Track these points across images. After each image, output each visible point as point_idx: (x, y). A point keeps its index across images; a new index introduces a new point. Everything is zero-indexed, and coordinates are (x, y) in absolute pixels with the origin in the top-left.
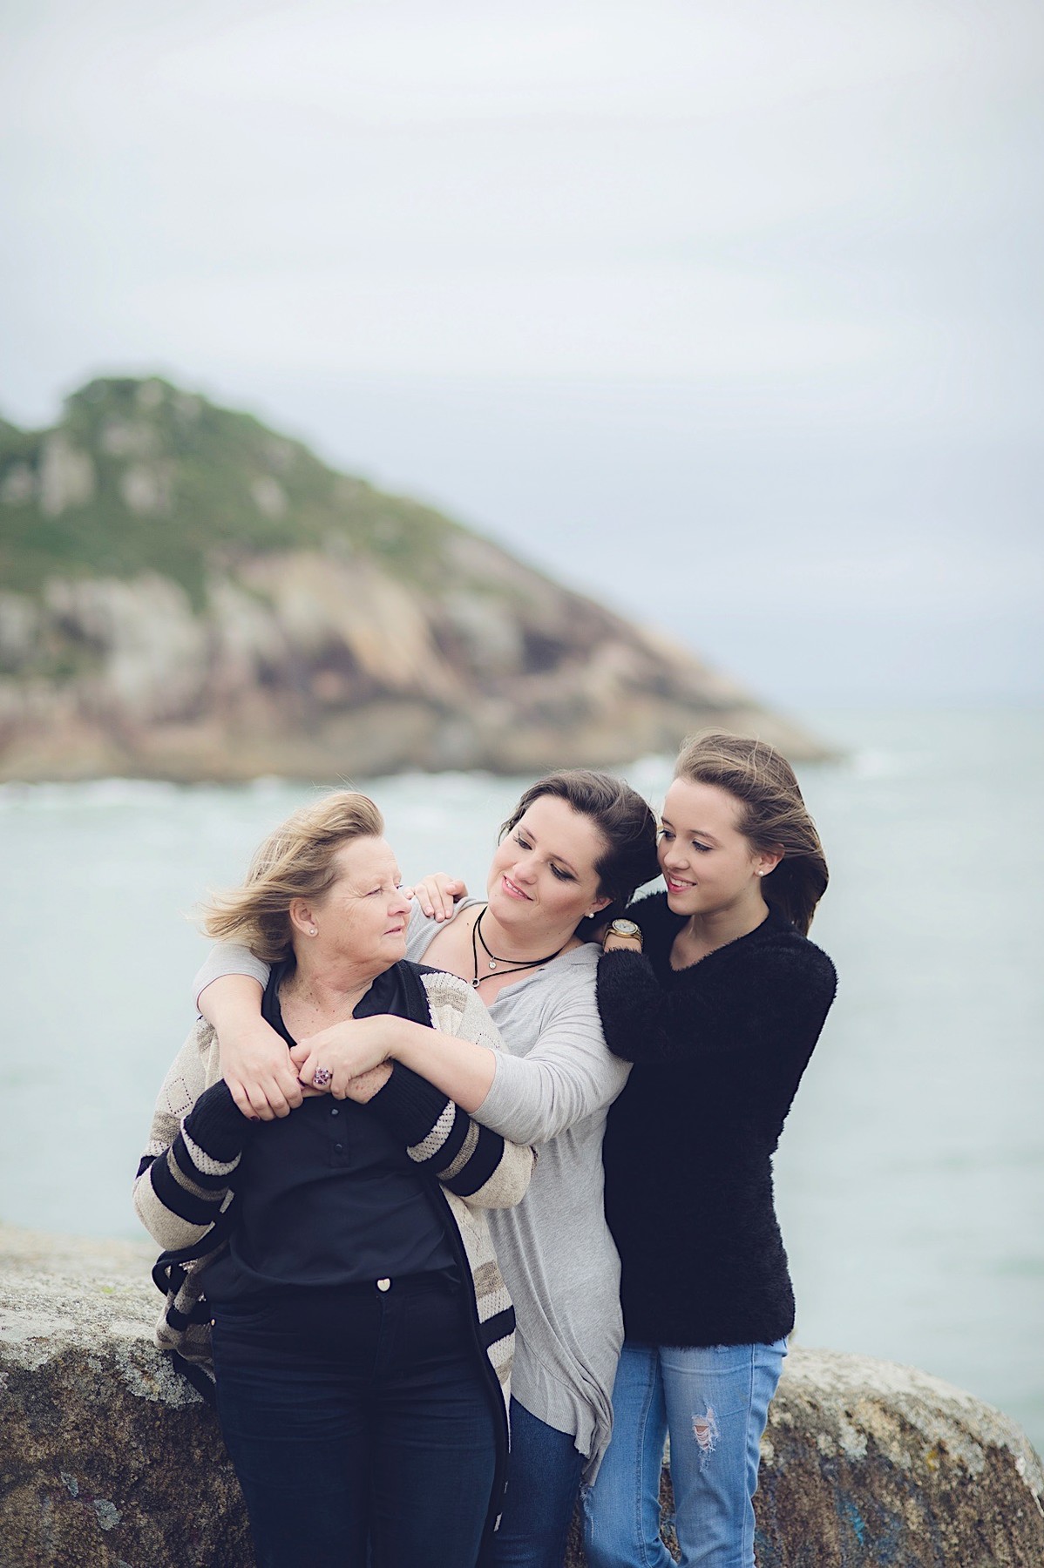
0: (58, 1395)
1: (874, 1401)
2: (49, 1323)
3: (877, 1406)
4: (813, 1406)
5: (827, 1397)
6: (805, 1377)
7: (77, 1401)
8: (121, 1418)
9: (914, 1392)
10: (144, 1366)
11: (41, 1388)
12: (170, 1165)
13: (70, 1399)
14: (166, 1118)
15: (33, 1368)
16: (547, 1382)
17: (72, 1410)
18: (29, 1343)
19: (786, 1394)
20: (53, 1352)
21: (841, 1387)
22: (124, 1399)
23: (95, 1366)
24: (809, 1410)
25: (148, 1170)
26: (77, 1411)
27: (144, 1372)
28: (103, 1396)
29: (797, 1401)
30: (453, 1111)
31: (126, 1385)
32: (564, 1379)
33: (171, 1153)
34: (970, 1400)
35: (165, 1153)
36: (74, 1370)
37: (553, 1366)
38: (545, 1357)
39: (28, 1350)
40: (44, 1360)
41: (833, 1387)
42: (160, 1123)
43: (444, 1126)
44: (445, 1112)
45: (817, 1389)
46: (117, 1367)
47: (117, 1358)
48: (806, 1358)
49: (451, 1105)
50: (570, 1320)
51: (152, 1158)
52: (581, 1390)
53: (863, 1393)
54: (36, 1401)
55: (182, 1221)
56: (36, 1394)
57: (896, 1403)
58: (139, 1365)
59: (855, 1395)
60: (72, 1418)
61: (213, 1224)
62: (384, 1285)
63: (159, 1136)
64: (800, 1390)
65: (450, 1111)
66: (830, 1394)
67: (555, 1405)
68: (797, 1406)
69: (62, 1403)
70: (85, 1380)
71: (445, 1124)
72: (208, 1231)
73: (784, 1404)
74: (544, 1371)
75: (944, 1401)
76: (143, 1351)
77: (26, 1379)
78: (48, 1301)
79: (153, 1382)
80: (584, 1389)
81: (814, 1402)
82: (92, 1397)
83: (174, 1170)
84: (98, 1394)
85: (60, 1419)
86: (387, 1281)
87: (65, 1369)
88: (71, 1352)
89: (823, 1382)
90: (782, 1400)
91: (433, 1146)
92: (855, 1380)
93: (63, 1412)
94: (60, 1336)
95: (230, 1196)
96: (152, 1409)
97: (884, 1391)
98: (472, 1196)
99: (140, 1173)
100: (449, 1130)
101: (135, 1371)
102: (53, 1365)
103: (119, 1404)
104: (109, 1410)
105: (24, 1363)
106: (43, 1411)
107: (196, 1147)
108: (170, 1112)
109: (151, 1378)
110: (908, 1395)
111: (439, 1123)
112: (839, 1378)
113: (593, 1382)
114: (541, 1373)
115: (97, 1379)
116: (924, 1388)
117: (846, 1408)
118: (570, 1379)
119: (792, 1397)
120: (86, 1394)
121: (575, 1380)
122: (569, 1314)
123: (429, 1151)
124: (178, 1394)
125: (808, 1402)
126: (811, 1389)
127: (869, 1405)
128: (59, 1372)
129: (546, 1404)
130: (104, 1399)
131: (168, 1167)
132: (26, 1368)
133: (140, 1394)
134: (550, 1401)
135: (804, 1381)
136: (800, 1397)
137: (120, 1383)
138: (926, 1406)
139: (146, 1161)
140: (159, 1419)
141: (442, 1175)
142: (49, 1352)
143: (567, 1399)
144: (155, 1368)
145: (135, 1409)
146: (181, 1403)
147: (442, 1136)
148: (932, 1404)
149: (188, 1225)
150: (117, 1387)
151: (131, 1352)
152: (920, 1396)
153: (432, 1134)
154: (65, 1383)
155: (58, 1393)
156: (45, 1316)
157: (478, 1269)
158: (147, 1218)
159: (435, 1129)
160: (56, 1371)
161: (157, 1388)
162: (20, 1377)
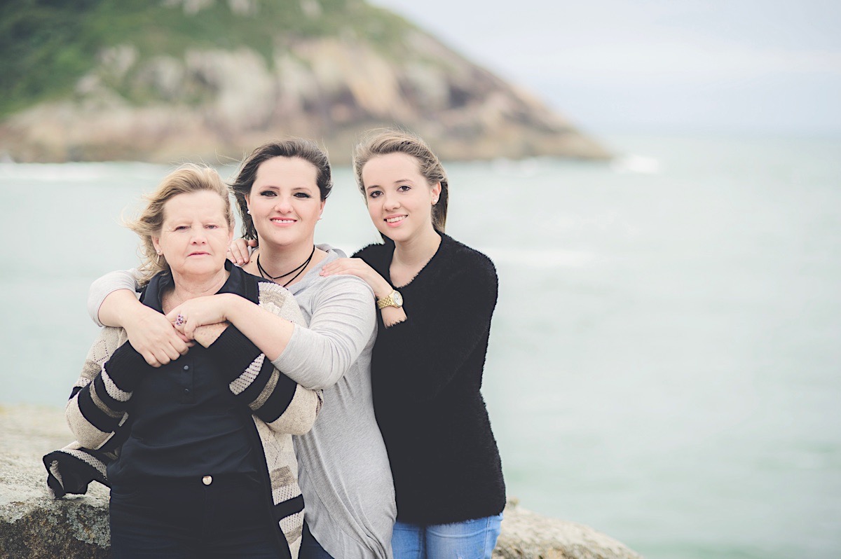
0: (27, 539)
1: (557, 549)
2: (27, 493)
3: (560, 553)
4: (519, 552)
5: (528, 546)
6: (515, 534)
7: (39, 543)
8: (69, 554)
9: (584, 544)
10: (85, 521)
11: (16, 535)
12: (91, 392)
13: (35, 541)
14: (91, 364)
15: (12, 522)
16: (344, 539)
17: (37, 548)
18: (11, 505)
19: (502, 544)
20: (26, 512)
21: (537, 540)
22: (71, 542)
23: (55, 521)
24: (516, 555)
25: (77, 395)
26: (39, 549)
27: (85, 526)
28: (58, 540)
29: (509, 549)
30: (262, 361)
31: (73, 533)
32: (355, 536)
33: (92, 385)
34: (620, 549)
35: (89, 385)
36: (38, 523)
37: (348, 529)
38: (343, 523)
39: (10, 510)
40: (19, 517)
41: (533, 540)
42: (88, 367)
43: (254, 368)
44: (256, 360)
45: (522, 541)
46: (68, 522)
47: (68, 516)
48: (518, 521)
49: (262, 356)
50: (360, 500)
51: (80, 388)
52: (366, 543)
53: (551, 544)
54: (13, 542)
55: (95, 428)
56: (13, 538)
57: (572, 551)
58: (82, 521)
59: (546, 545)
60: (36, 554)
61: (113, 433)
62: (207, 480)
63: (86, 375)
64: (511, 542)
65: (259, 361)
66: (530, 545)
67: (349, 553)
68: (508, 552)
69: (30, 544)
70: (46, 530)
71: (255, 369)
72: (110, 437)
73: (500, 551)
74: (342, 532)
75: (603, 549)
76: (85, 512)
77: (7, 529)
78: (31, 477)
79: (90, 531)
80: (368, 542)
81: (519, 549)
82: (50, 541)
83: (93, 395)
84: (54, 538)
85: (28, 554)
86: (210, 478)
87: (33, 522)
88: (37, 512)
89: (526, 537)
90: (499, 548)
91: (246, 382)
92: (547, 536)
93: (30, 549)
94: (32, 501)
95: (126, 416)
96: (89, 549)
97: (565, 543)
98: (274, 422)
99: (71, 397)
100: (257, 373)
101: (79, 524)
102: (25, 520)
103: (67, 545)
104: (61, 549)
105: (6, 518)
106: (17, 549)
107: (110, 380)
108: (93, 360)
109: (89, 528)
110: (580, 546)
111: (251, 366)
112: (537, 534)
113: (374, 538)
114: (341, 533)
115: (54, 529)
116: (591, 542)
117: (540, 554)
118: (359, 536)
119: (505, 546)
120: (46, 538)
121: (362, 537)
122: (359, 496)
123: (243, 385)
124: (106, 540)
125: (516, 550)
126: (518, 541)
127: (555, 552)
128: (29, 524)
129: (343, 552)
130: (58, 541)
131: (90, 393)
132: (8, 521)
133: (81, 539)
134: (346, 550)
135: (515, 536)
136: (510, 546)
137: (68, 532)
138: (591, 553)
139: (76, 389)
140: (93, 555)
141: (252, 406)
142: (24, 512)
143: (357, 549)
144: (93, 522)
145: (78, 548)
146: (108, 545)
147: (252, 376)
148: (595, 551)
149: (99, 432)
150: (67, 534)
151: (77, 512)
152: (588, 547)
153: (245, 373)
154: (32, 532)
155: (27, 538)
156: (26, 487)
157: (275, 471)
158: (73, 425)
159: (248, 370)
160: (27, 524)
161: (93, 536)
162: (3, 527)
